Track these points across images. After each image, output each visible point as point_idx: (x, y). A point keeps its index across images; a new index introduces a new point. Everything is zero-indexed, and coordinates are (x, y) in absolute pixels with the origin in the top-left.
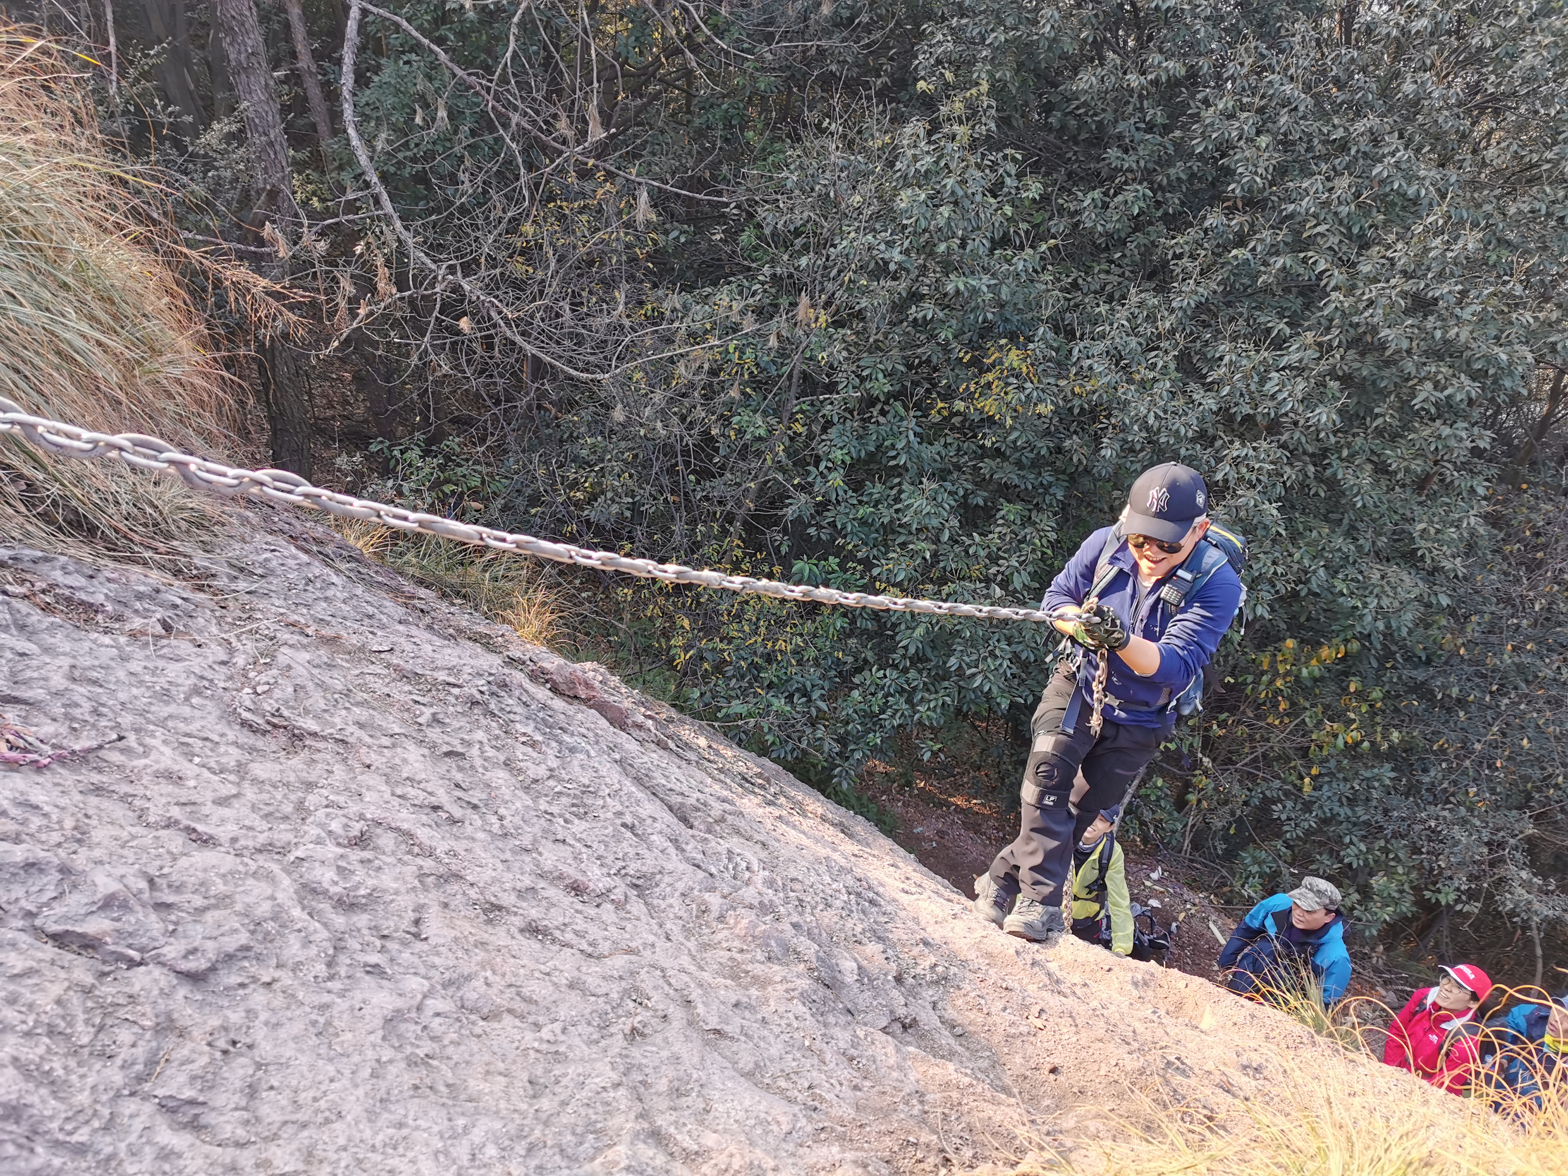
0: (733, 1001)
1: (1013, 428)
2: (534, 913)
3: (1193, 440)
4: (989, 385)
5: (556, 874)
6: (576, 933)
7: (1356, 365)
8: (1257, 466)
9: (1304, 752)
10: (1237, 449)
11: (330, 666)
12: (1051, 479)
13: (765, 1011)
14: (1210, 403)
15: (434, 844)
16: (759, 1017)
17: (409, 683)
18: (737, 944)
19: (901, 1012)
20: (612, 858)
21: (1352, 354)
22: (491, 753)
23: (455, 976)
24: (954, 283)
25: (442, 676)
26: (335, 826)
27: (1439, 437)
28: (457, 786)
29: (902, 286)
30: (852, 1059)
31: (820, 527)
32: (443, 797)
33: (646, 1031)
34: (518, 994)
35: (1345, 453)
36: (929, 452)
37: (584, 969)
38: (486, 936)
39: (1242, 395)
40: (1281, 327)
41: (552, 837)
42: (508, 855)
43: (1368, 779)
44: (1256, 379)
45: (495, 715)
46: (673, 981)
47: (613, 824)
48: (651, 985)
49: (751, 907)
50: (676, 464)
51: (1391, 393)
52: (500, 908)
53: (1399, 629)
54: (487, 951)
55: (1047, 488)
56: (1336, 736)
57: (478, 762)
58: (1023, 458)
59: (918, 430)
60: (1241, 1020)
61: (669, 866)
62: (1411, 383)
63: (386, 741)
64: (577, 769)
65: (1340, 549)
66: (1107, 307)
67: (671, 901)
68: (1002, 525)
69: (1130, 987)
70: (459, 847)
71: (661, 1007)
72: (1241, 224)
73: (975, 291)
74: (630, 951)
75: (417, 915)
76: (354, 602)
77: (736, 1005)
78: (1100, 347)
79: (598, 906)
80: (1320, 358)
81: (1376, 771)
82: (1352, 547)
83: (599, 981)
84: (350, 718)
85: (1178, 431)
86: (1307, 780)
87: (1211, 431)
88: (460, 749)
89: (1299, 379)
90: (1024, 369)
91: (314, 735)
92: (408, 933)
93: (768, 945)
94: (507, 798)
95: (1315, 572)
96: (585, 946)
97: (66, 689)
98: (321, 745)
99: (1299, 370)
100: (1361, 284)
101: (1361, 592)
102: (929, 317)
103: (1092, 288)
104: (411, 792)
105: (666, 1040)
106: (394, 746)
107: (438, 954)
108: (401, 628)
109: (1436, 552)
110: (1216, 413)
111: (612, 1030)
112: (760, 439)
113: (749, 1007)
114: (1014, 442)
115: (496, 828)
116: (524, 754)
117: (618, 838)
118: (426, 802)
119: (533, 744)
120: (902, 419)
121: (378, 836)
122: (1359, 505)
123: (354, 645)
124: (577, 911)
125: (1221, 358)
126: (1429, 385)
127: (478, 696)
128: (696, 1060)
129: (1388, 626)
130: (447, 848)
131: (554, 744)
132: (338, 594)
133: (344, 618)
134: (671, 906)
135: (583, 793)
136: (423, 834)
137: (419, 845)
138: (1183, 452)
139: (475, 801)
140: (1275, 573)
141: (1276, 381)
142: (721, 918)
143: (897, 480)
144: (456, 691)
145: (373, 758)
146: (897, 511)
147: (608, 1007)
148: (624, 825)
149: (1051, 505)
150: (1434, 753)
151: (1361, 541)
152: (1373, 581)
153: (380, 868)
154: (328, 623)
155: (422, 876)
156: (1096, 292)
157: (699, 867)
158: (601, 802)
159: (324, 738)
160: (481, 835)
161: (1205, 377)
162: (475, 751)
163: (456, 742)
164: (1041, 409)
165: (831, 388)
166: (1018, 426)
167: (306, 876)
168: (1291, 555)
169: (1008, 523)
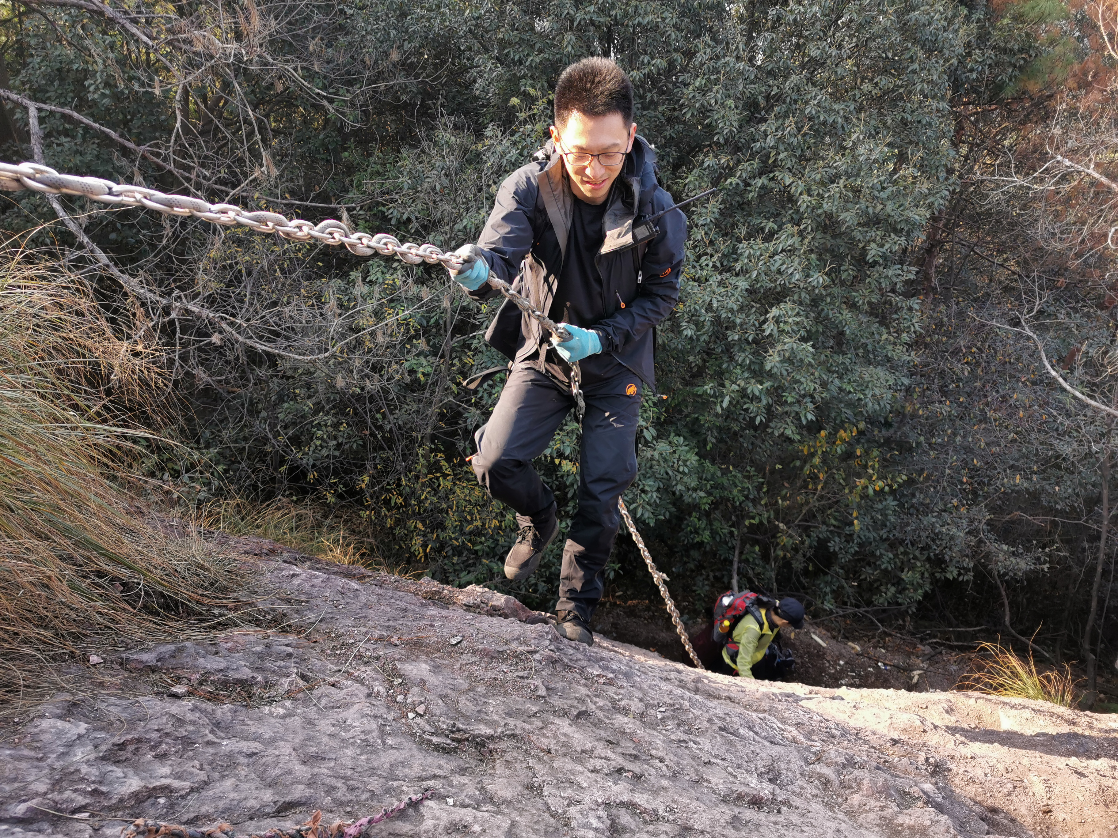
10: (774, 312)
11: (441, 668)
17: (500, 662)
20: (744, 763)
22: (599, 702)
25: (516, 648)
28: (611, 742)
32: (615, 758)
39: (764, 275)
41: (701, 762)
42: (694, 792)
43: (881, 510)
45: (570, 667)
47: (716, 732)
56: (866, 488)
57: (601, 715)
60: (1029, 716)
62: (861, 246)
63: (537, 723)
70: (666, 801)
79: (780, 812)
84: (498, 711)
88: (581, 708)
93: (891, 796)
94: (647, 739)
97: (313, 775)
98: (502, 746)
99: (791, 251)
101: (861, 388)
104: (595, 763)
106: (546, 724)
110: (748, 290)
115: (665, 770)
116: (615, 694)
117: (729, 743)
118: (610, 768)
119: (610, 682)
121: (618, 817)
123: (437, 642)
124: (774, 823)
126: (873, 245)
127: (553, 656)
129: (880, 406)
130: (662, 805)
135: (674, 711)
136: (639, 801)
139: (632, 752)
145: (546, 742)
148: (721, 729)
154: (397, 628)
159: (500, 738)
160: (664, 783)
162: (591, 705)
163: (575, 703)
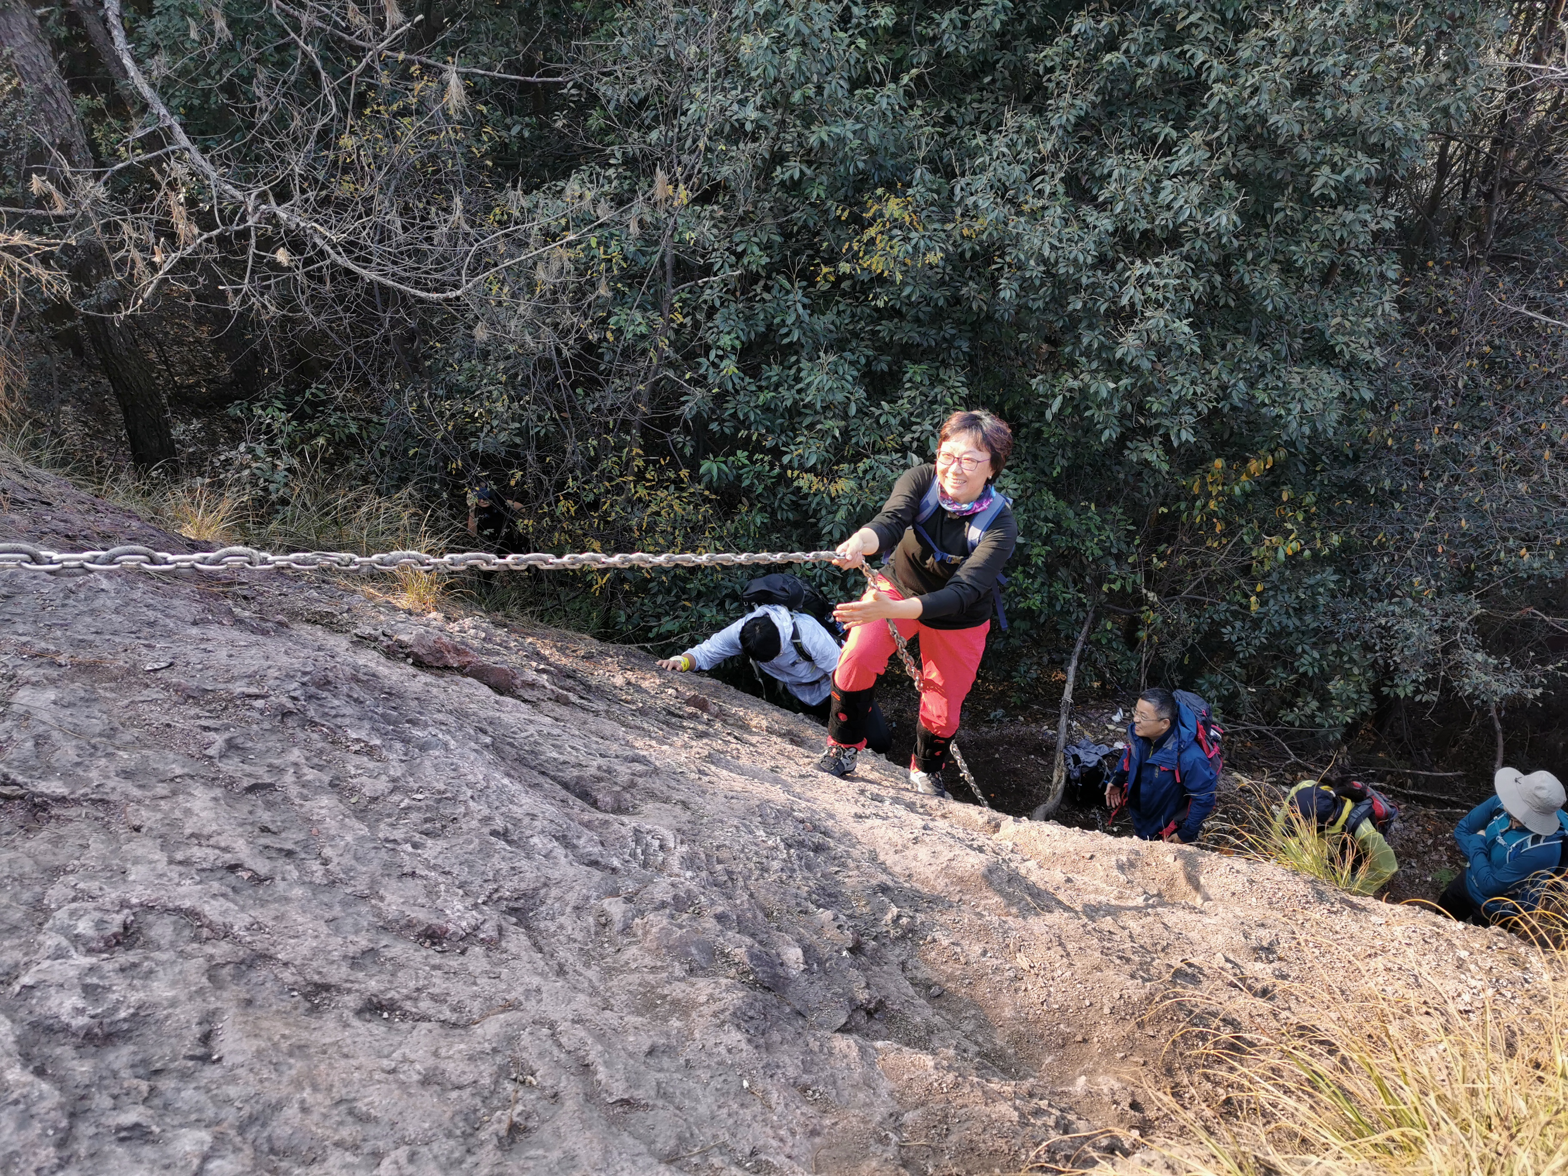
0: (646, 1048)
1: (904, 283)
2: (373, 985)
3: (1094, 267)
4: (872, 241)
5: (403, 922)
6: (434, 998)
7: (1250, 159)
8: (1162, 283)
9: (1246, 570)
10: (1139, 268)
11: (88, 701)
12: (953, 332)
13: (689, 1052)
14: (1106, 224)
15: (229, 920)
16: (682, 1061)
17: (197, 704)
18: (648, 961)
19: (862, 996)
20: (479, 881)
21: (1243, 150)
22: (310, 775)
23: (259, 1107)
24: (818, 135)
25: (239, 688)
26: (84, 927)
27: (1344, 224)
28: (265, 830)
29: (763, 146)
30: (805, 1089)
31: (721, 421)
32: (242, 850)
33: (531, 1124)
34: (351, 1112)
35: (1250, 256)
36: (824, 322)
37: (443, 1052)
38: (305, 1034)
39: (1136, 210)
40: (1167, 131)
41: (397, 872)
42: (337, 911)
43: (1311, 586)
44: (1149, 190)
45: (316, 724)
46: (564, 1040)
47: (479, 835)
48: (534, 1052)
49: (663, 905)
50: (556, 378)
51: (1287, 185)
52: (327, 988)
53: (1325, 431)
54: (308, 1057)
55: (950, 341)
56: (1276, 549)
57: (294, 791)
58: (921, 315)
59: (806, 301)
60: (1239, 888)
61: (556, 874)
62: (1307, 170)
63: (162, 789)
64: (430, 771)
65: (1257, 358)
66: (984, 137)
67: (562, 919)
68: (909, 389)
69: (1116, 872)
70: (264, 915)
71: (549, 1082)
72: (1111, 24)
73: (841, 140)
74: (510, 1006)
75: (206, 1027)
76: (131, 609)
77: (651, 1052)
78: (981, 181)
79: (463, 953)
80: (1211, 158)
81: (1318, 576)
82: (1268, 354)
83: (462, 1066)
84: (112, 768)
85: (1076, 259)
86: (1253, 599)
87: (1111, 254)
88: (267, 779)
89: (1193, 184)
90: (907, 219)
91: (62, 800)
92: (192, 1058)
93: (688, 954)
94: (333, 832)
95: (1235, 385)
96: (447, 1014)
98: (72, 812)
99: (1191, 174)
100: (1243, 72)
101: (1283, 399)
102: (797, 176)
103: (967, 120)
104: (196, 852)
105: (556, 1132)
106: (174, 793)
107: (234, 1080)
108: (194, 631)
109: (1353, 346)
110: (1113, 234)
111: (483, 1135)
112: (643, 337)
113: (669, 1050)
114: (909, 296)
115: (319, 877)
116: (357, 767)
117: (486, 852)
118: (219, 863)
119: (370, 751)
120: (788, 292)
121: (150, 926)
122: (1270, 309)
123: (119, 668)
124: (435, 967)
125: (1110, 175)
126: (1326, 170)
127: (290, 705)
128: (597, 1155)
129: (1314, 429)
130: (248, 920)
131: (398, 745)
132: (109, 603)
133: (115, 633)
134: (561, 927)
135: (439, 801)
136: (213, 910)
137: (210, 926)
138: (1084, 280)
139: (289, 846)
140: (1195, 393)
141: (1170, 189)
142: (627, 929)
143: (793, 359)
144: (259, 703)
145: (146, 817)
146: (799, 391)
147: (478, 1101)
148: (494, 833)
149: (957, 359)
150: (1375, 549)
151: (1277, 347)
152: (1294, 386)
153: (151, 972)
154: (90, 644)
155: (212, 971)
156: (971, 124)
157: (594, 864)
158: (462, 809)
159: (77, 802)
161: (1096, 198)
162: (289, 778)
163: (262, 771)
164: (931, 258)
165: (707, 270)
166: (910, 280)
167: (38, 1009)
168: (1209, 372)
169: (915, 386)
